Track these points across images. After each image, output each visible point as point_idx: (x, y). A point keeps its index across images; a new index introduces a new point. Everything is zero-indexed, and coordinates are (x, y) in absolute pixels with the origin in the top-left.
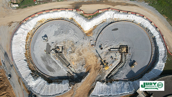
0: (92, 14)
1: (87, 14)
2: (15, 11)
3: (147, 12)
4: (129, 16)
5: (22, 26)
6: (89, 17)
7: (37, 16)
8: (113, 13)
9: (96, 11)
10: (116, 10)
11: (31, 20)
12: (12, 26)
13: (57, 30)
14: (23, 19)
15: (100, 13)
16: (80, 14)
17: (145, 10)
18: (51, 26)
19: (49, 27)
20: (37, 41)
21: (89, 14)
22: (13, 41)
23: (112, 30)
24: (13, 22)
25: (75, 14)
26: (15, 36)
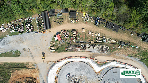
0: (103, 62)
1: (99, 62)
2: (52, 54)
3: (138, 65)
4: (126, 66)
5: (56, 65)
6: (100, 64)
7: (67, 60)
8: (117, 63)
9: (106, 61)
10: (118, 62)
11: (62, 61)
12: (49, 64)
13: (77, 68)
14: (57, 60)
15: (108, 63)
16: (95, 62)
17: (137, 64)
18: (74, 65)
19: (72, 65)
20: (63, 73)
21: (101, 62)
22: (49, 74)
23: (114, 73)
24: (50, 61)
25: (91, 61)
26: (51, 71)
